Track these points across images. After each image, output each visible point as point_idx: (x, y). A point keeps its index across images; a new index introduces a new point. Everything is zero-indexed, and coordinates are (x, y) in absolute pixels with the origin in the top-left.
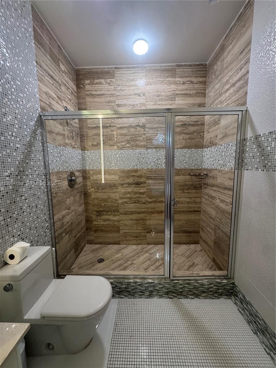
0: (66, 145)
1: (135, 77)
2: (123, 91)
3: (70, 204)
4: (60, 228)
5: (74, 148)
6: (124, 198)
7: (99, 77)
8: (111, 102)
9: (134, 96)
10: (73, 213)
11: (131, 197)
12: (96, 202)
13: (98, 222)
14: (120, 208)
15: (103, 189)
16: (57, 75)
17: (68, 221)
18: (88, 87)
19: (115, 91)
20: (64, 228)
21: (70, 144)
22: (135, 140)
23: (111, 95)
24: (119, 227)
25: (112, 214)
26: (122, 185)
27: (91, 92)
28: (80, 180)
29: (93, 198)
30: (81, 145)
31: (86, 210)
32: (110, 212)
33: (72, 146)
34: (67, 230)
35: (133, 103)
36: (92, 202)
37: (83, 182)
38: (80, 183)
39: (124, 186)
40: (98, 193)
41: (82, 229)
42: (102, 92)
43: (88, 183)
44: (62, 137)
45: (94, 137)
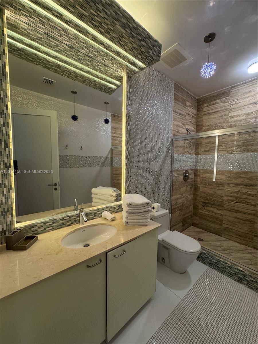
0: (184, 153)
1: (252, 89)
2: (237, 104)
3: (183, 191)
4: (175, 205)
5: (190, 154)
6: (230, 196)
7: (215, 99)
8: (225, 115)
9: (250, 105)
10: (184, 198)
11: (238, 196)
12: (203, 195)
13: (204, 211)
14: (224, 204)
15: (210, 185)
16: (184, 111)
17: (181, 202)
18: (205, 109)
19: (229, 106)
20: (178, 206)
21: (188, 152)
22: (247, 145)
23: (225, 110)
24: (222, 221)
25: (216, 208)
26: (229, 184)
27: (207, 112)
28: (192, 176)
29: (201, 192)
30: (196, 151)
31: (195, 199)
32: (214, 205)
33: (188, 153)
34: (179, 208)
35: (247, 112)
36: (199, 194)
37: (194, 178)
38: (192, 179)
39: (231, 185)
40: (205, 188)
41: (189, 212)
42: (217, 110)
43: (198, 180)
44: (183, 148)
45: (207, 145)
